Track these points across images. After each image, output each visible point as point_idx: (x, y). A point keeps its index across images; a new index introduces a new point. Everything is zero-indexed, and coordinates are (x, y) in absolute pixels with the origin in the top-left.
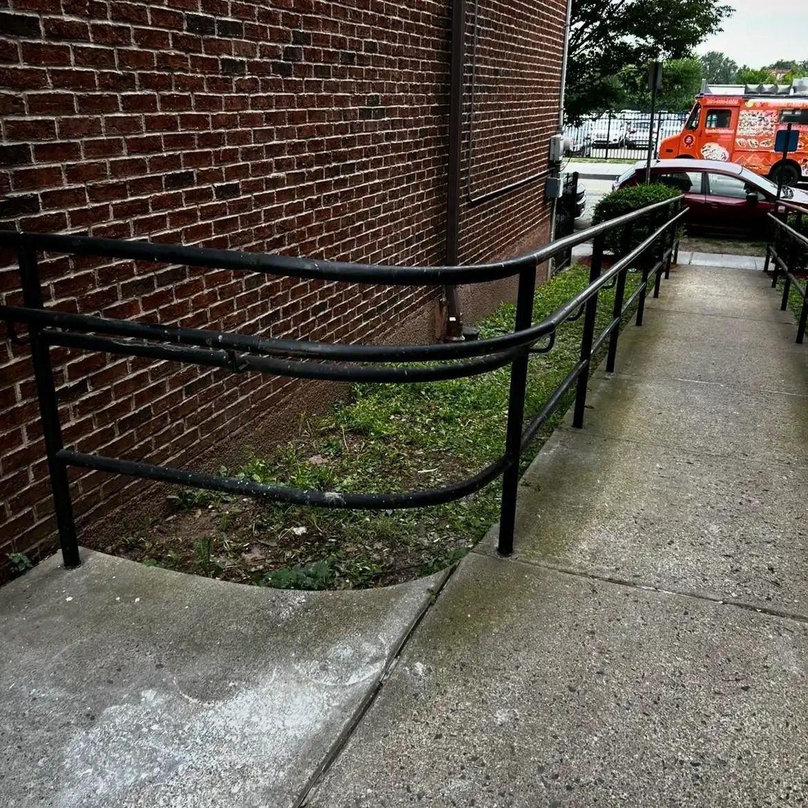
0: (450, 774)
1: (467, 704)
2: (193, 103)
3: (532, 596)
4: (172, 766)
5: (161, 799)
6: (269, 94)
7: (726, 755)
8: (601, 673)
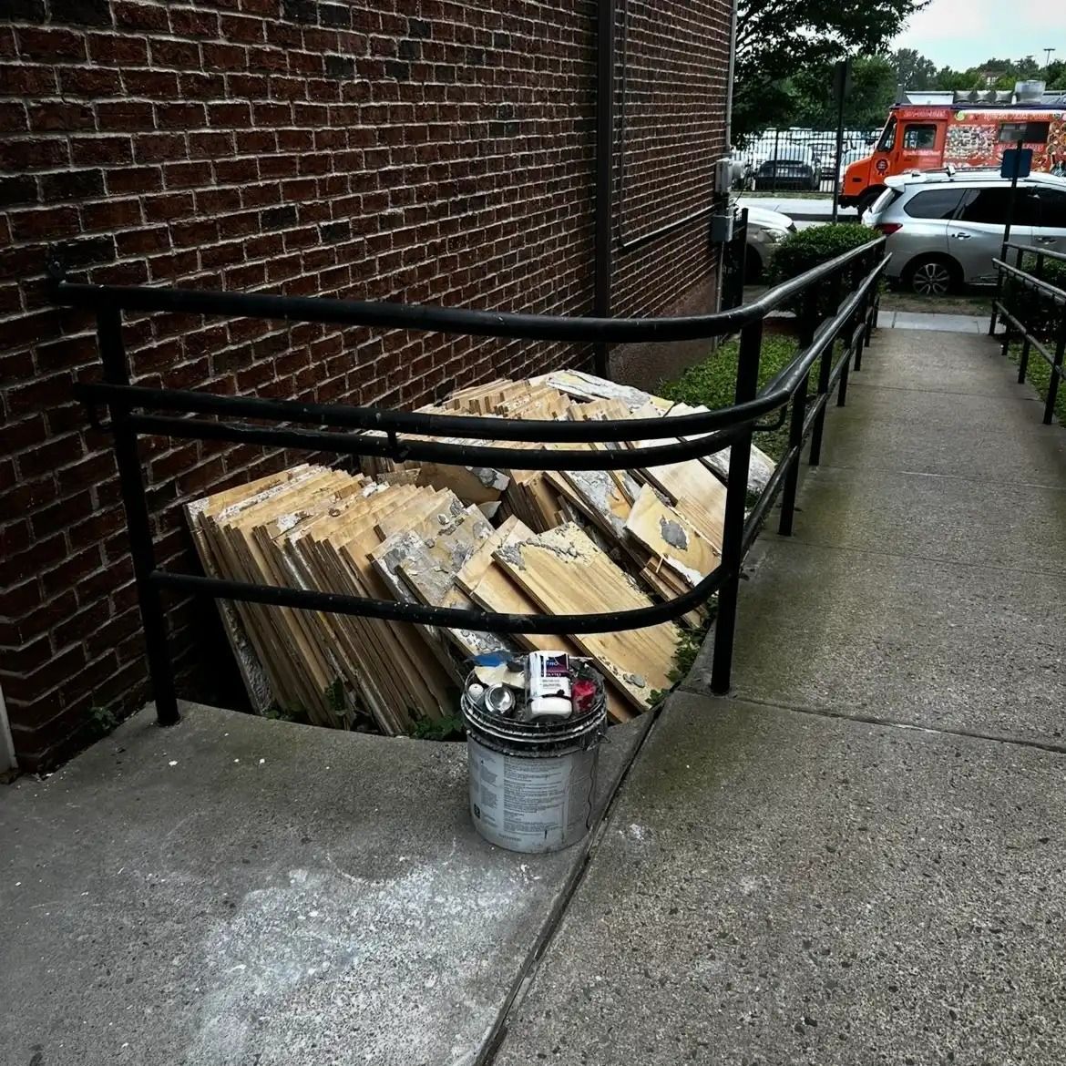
0: (696, 954)
1: (704, 871)
2: (293, 116)
3: (763, 741)
4: (344, 960)
5: (339, 998)
6: (383, 103)
7: (1032, 919)
8: (863, 829)
